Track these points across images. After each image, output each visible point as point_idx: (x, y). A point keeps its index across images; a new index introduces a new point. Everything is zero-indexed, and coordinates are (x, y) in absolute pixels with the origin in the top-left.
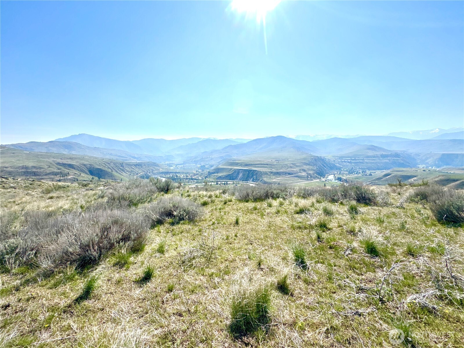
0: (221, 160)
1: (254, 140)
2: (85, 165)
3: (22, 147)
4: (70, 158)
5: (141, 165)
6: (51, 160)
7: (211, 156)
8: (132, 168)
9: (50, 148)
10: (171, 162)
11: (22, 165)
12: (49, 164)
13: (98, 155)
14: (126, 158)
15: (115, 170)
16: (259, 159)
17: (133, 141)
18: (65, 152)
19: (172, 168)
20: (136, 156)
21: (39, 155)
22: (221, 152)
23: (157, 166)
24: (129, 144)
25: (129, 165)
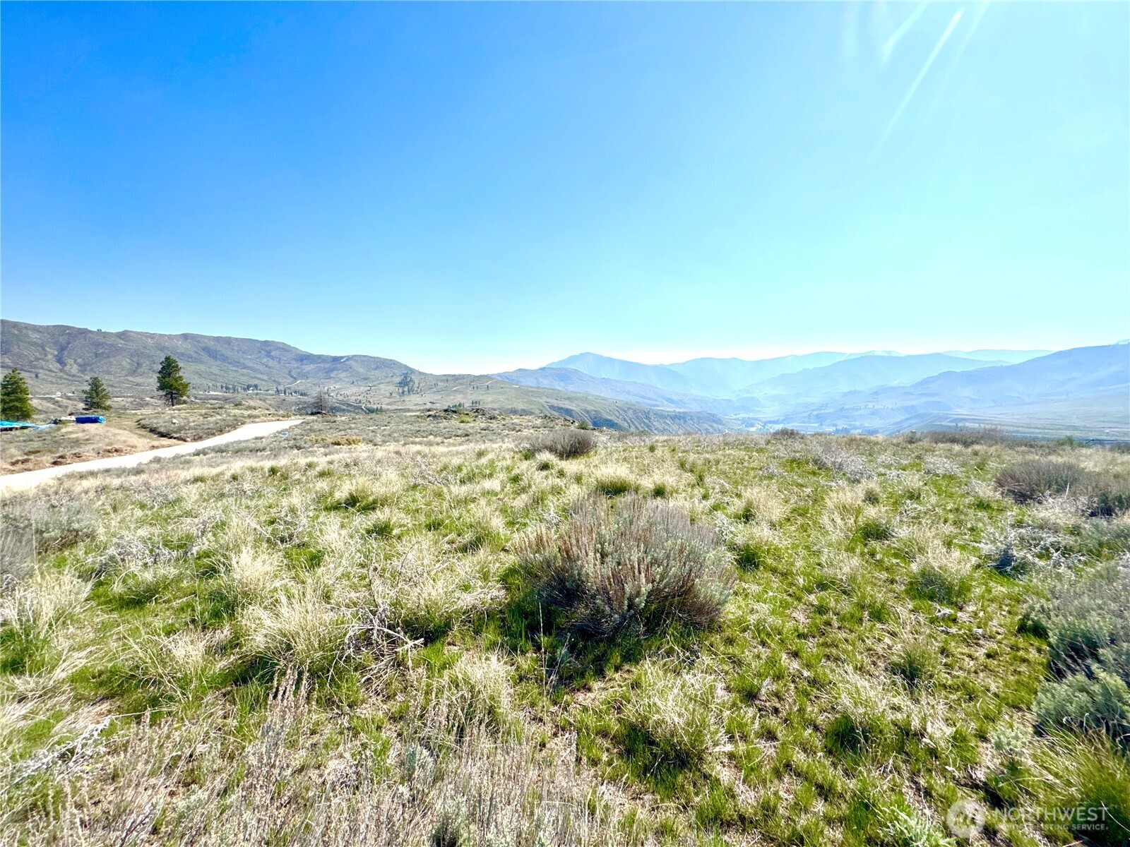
0: (908, 416)
2: (588, 412)
3: (508, 379)
4: (569, 399)
5: (683, 418)
6: (543, 400)
7: (870, 405)
8: (665, 422)
9: (541, 380)
10: (751, 415)
11: (510, 407)
12: (541, 408)
13: (606, 393)
14: (656, 401)
15: (635, 425)
16: (1077, 423)
17: (671, 365)
18: (559, 386)
19: (753, 429)
20: (675, 398)
21: (529, 391)
22: (907, 394)
23: (718, 421)
24: (661, 371)
25: (661, 416)
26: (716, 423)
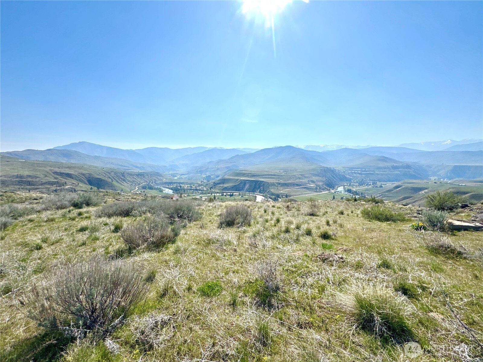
0: (228, 170)
1: (262, 150)
2: (83, 175)
3: (18, 156)
4: (68, 167)
5: (143, 175)
6: (48, 169)
7: (217, 166)
8: (133, 178)
9: (48, 156)
10: (175, 172)
11: (16, 174)
12: (46, 173)
13: (99, 164)
14: (128, 167)
15: (116, 180)
16: (266, 170)
17: (136, 150)
18: (64, 161)
19: (176, 178)
20: (139, 165)
21: (34, 164)
22: (227, 162)
23: (161, 176)
24: (131, 153)
25: (130, 174)
26: (160, 176)
